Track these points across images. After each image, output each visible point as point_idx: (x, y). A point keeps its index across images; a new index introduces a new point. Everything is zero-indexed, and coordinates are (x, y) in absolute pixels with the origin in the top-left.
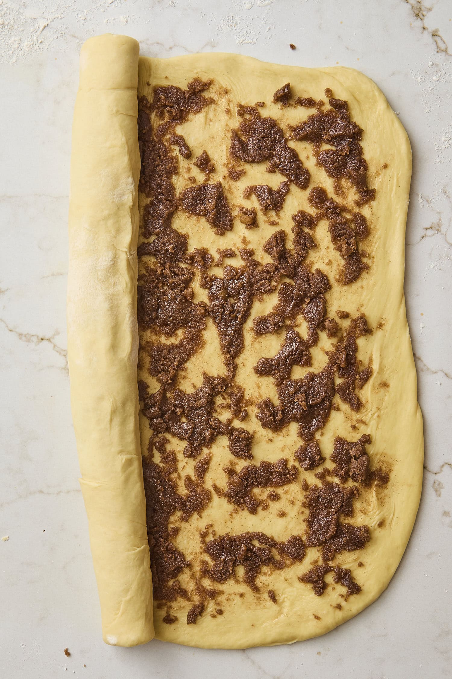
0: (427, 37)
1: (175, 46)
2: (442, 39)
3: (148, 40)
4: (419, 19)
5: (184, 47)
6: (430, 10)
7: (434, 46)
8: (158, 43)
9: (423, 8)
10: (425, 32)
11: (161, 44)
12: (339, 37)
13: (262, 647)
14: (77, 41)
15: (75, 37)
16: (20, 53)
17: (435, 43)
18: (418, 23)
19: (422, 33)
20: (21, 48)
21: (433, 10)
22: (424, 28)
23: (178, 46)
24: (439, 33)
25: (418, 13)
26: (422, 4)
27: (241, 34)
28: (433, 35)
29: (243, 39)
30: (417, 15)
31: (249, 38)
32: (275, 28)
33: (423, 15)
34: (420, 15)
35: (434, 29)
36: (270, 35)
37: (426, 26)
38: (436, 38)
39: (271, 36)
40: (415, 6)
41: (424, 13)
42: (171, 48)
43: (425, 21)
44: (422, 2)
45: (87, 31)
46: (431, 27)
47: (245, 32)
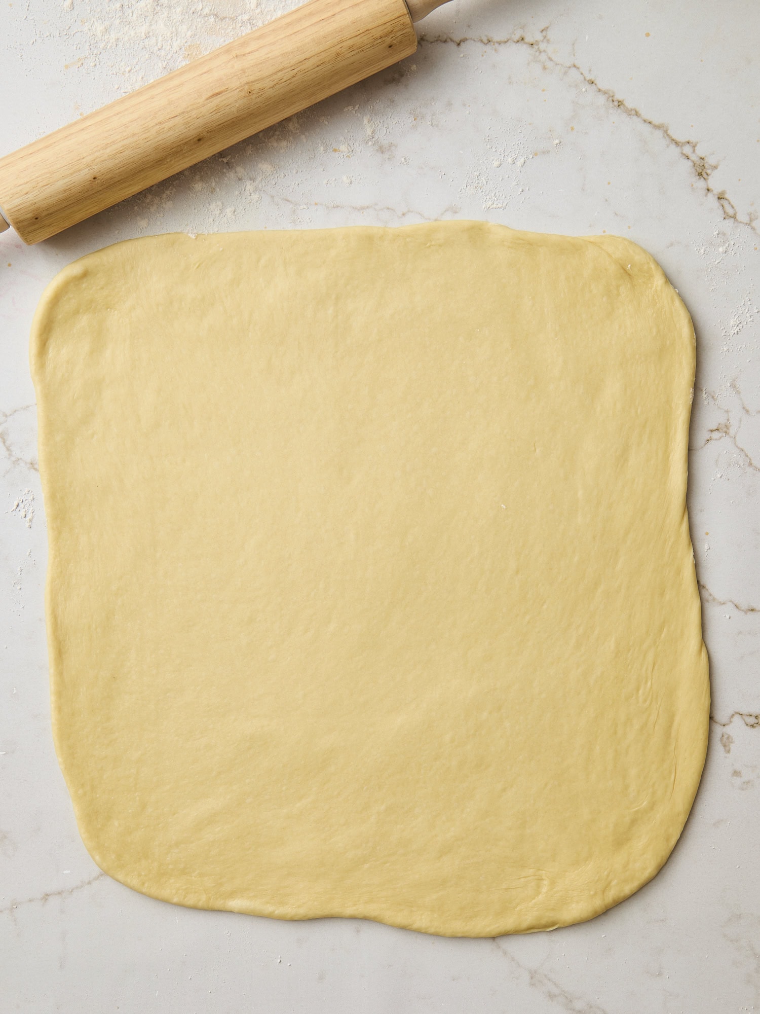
0: (712, 200)
1: (409, 211)
2: (729, 203)
3: (376, 204)
4: (702, 179)
5: (420, 214)
6: (715, 167)
7: (721, 212)
8: (388, 209)
9: (706, 166)
10: (710, 195)
11: (392, 209)
12: (606, 200)
13: (516, 934)
14: (291, 206)
15: (288, 201)
16: (223, 220)
17: (721, 208)
18: (701, 184)
19: (706, 195)
20: (224, 214)
21: (719, 168)
22: (708, 190)
23: (412, 212)
24: (726, 196)
25: (701, 171)
26: (706, 161)
27: (488, 198)
28: (719, 198)
29: (490, 203)
30: (700, 174)
31: (497, 202)
32: (529, 190)
33: (707, 175)
34: (704, 174)
35: (720, 191)
36: (523, 199)
37: (710, 187)
38: (722, 201)
39: (525, 199)
40: (698, 163)
41: (708, 171)
42: (404, 214)
43: (709, 181)
44: (706, 158)
45: (303, 194)
46: (717, 188)
47: (493, 194)
